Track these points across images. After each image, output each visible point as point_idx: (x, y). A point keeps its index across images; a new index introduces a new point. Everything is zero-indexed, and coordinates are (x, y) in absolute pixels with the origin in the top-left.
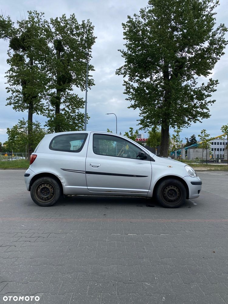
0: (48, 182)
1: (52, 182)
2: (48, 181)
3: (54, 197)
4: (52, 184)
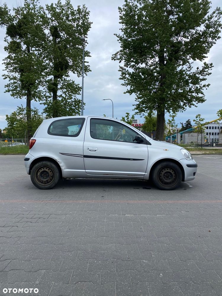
2: (47, 165)
3: (53, 181)
4: (51, 167)
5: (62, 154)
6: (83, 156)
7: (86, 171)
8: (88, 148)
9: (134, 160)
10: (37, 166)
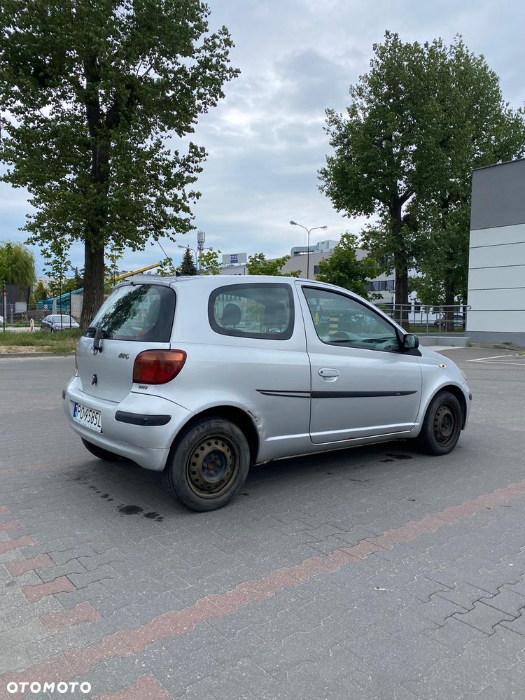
0: (222, 433)
1: (233, 433)
2: (220, 431)
3: (235, 480)
4: (231, 438)
5: (263, 392)
6: (309, 395)
7: (312, 434)
8: (322, 372)
9: (403, 393)
10: (195, 439)
